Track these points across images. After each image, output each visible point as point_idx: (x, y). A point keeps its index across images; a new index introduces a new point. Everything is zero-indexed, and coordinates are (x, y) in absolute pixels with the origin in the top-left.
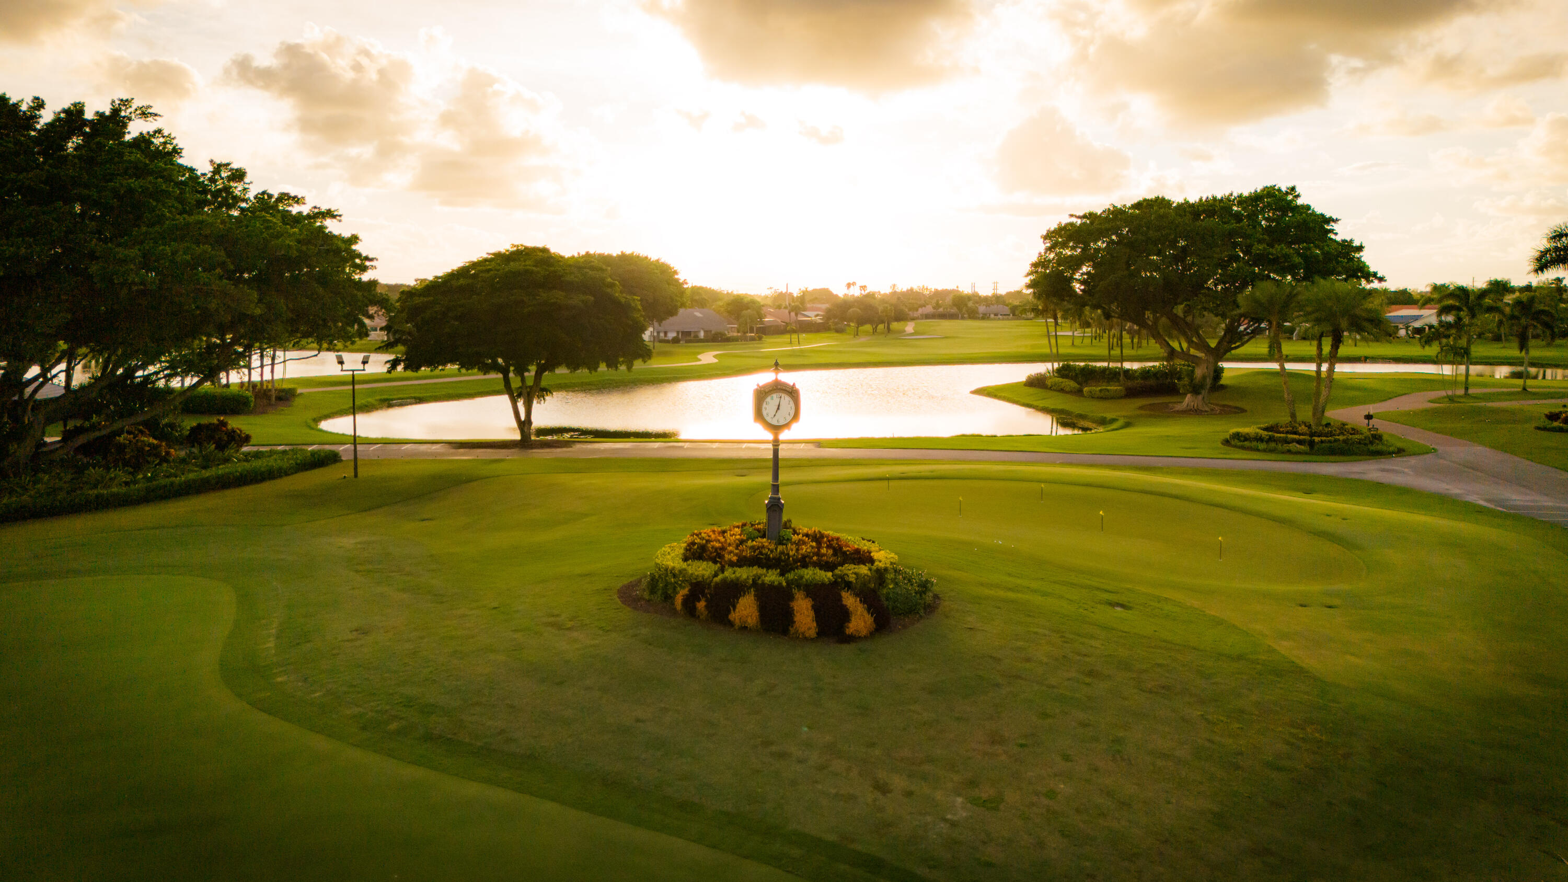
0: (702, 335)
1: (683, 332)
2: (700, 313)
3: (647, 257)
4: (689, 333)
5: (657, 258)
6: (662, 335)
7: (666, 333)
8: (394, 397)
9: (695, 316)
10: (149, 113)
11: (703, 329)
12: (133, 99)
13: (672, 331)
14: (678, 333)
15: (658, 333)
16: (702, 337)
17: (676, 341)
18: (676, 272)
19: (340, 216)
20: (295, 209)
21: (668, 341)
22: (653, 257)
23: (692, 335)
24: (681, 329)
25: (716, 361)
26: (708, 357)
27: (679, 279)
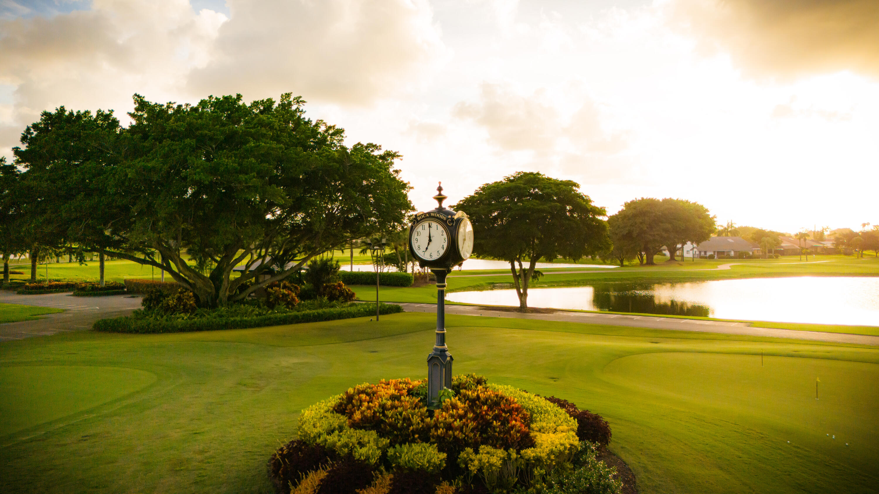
0: (732, 254)
1: (718, 252)
2: (733, 240)
3: (687, 201)
4: (723, 253)
5: (695, 202)
6: (703, 253)
7: (705, 252)
8: (497, 282)
9: (729, 242)
10: (301, 101)
11: (733, 250)
12: (292, 93)
13: (710, 251)
14: (714, 252)
15: (700, 252)
16: (733, 255)
17: (711, 257)
18: (707, 210)
19: (402, 156)
20: (376, 153)
21: (706, 258)
22: (692, 200)
23: (726, 254)
24: (717, 250)
25: (730, 268)
26: (725, 266)
27: (709, 215)
